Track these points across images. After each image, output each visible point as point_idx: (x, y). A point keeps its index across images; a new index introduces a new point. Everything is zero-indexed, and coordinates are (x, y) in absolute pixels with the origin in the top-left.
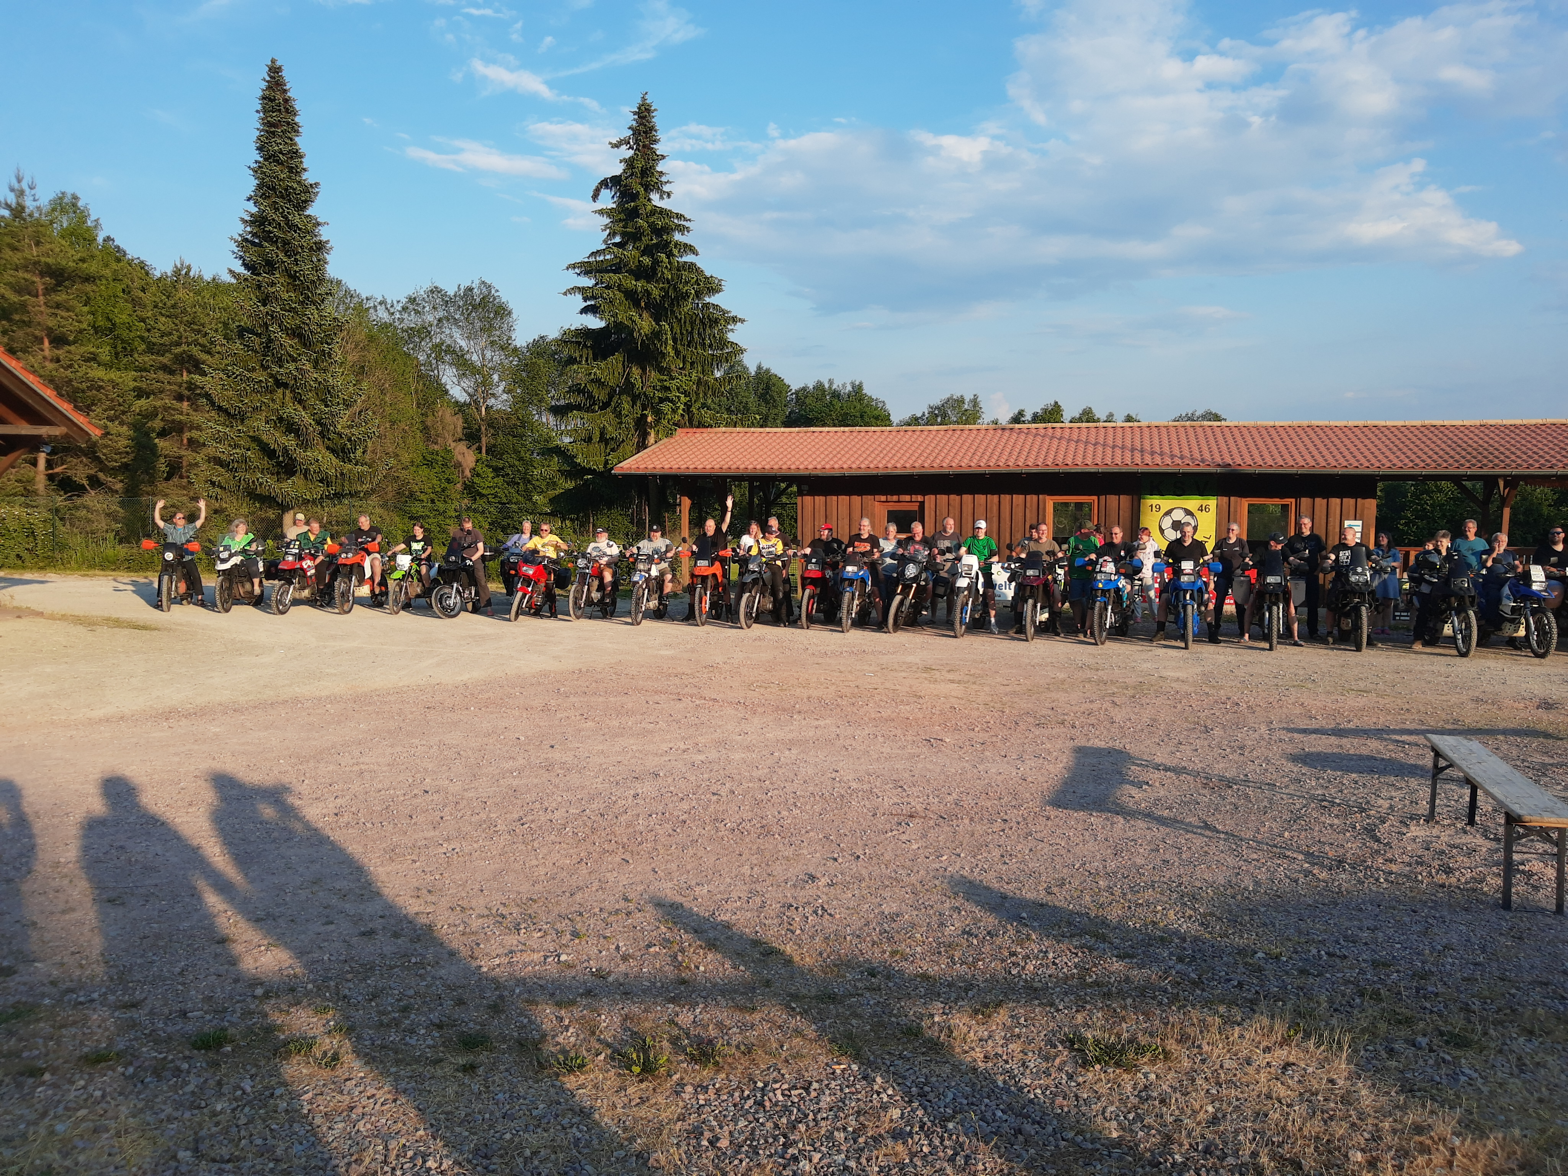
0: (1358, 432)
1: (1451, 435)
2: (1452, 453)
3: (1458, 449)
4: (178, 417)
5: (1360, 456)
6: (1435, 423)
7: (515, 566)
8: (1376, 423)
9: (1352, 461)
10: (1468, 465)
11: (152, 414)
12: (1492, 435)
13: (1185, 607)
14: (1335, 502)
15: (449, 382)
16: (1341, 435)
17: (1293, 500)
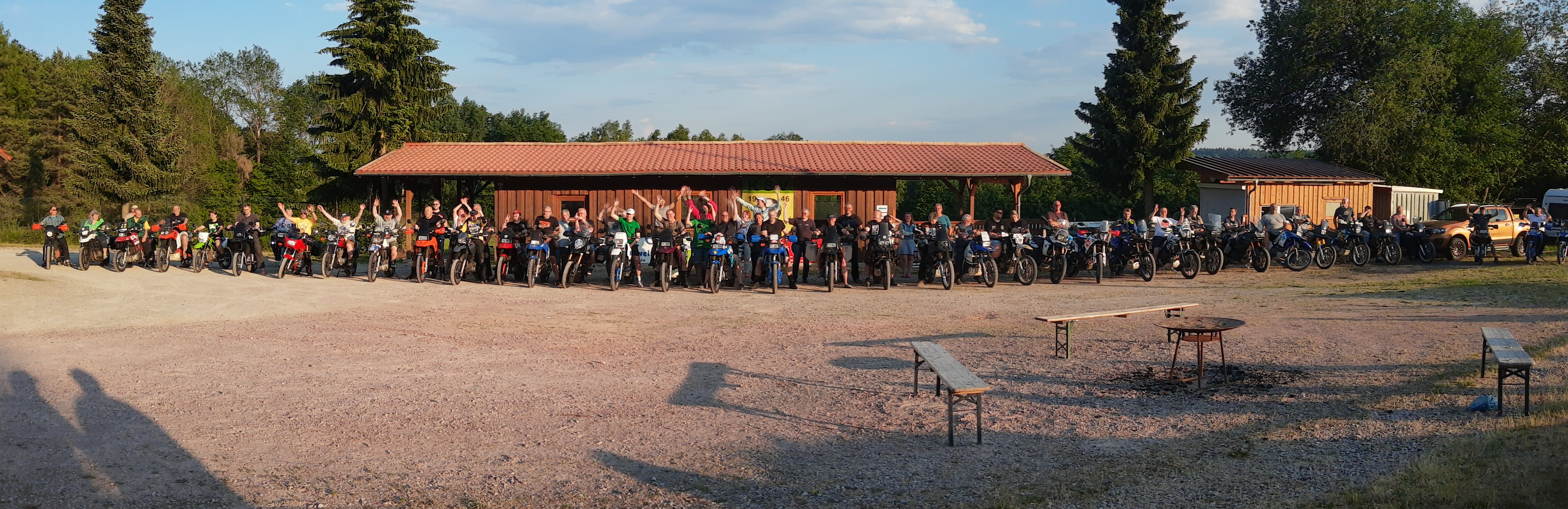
0: (884, 148)
1: (938, 151)
2: (939, 162)
3: (943, 160)
4: (55, 146)
5: (884, 164)
6: (929, 143)
7: (283, 240)
9: (880, 167)
10: (947, 170)
11: (39, 145)
12: (961, 152)
13: (772, 265)
14: (870, 193)
15: (235, 115)
16: (873, 150)
17: (843, 193)
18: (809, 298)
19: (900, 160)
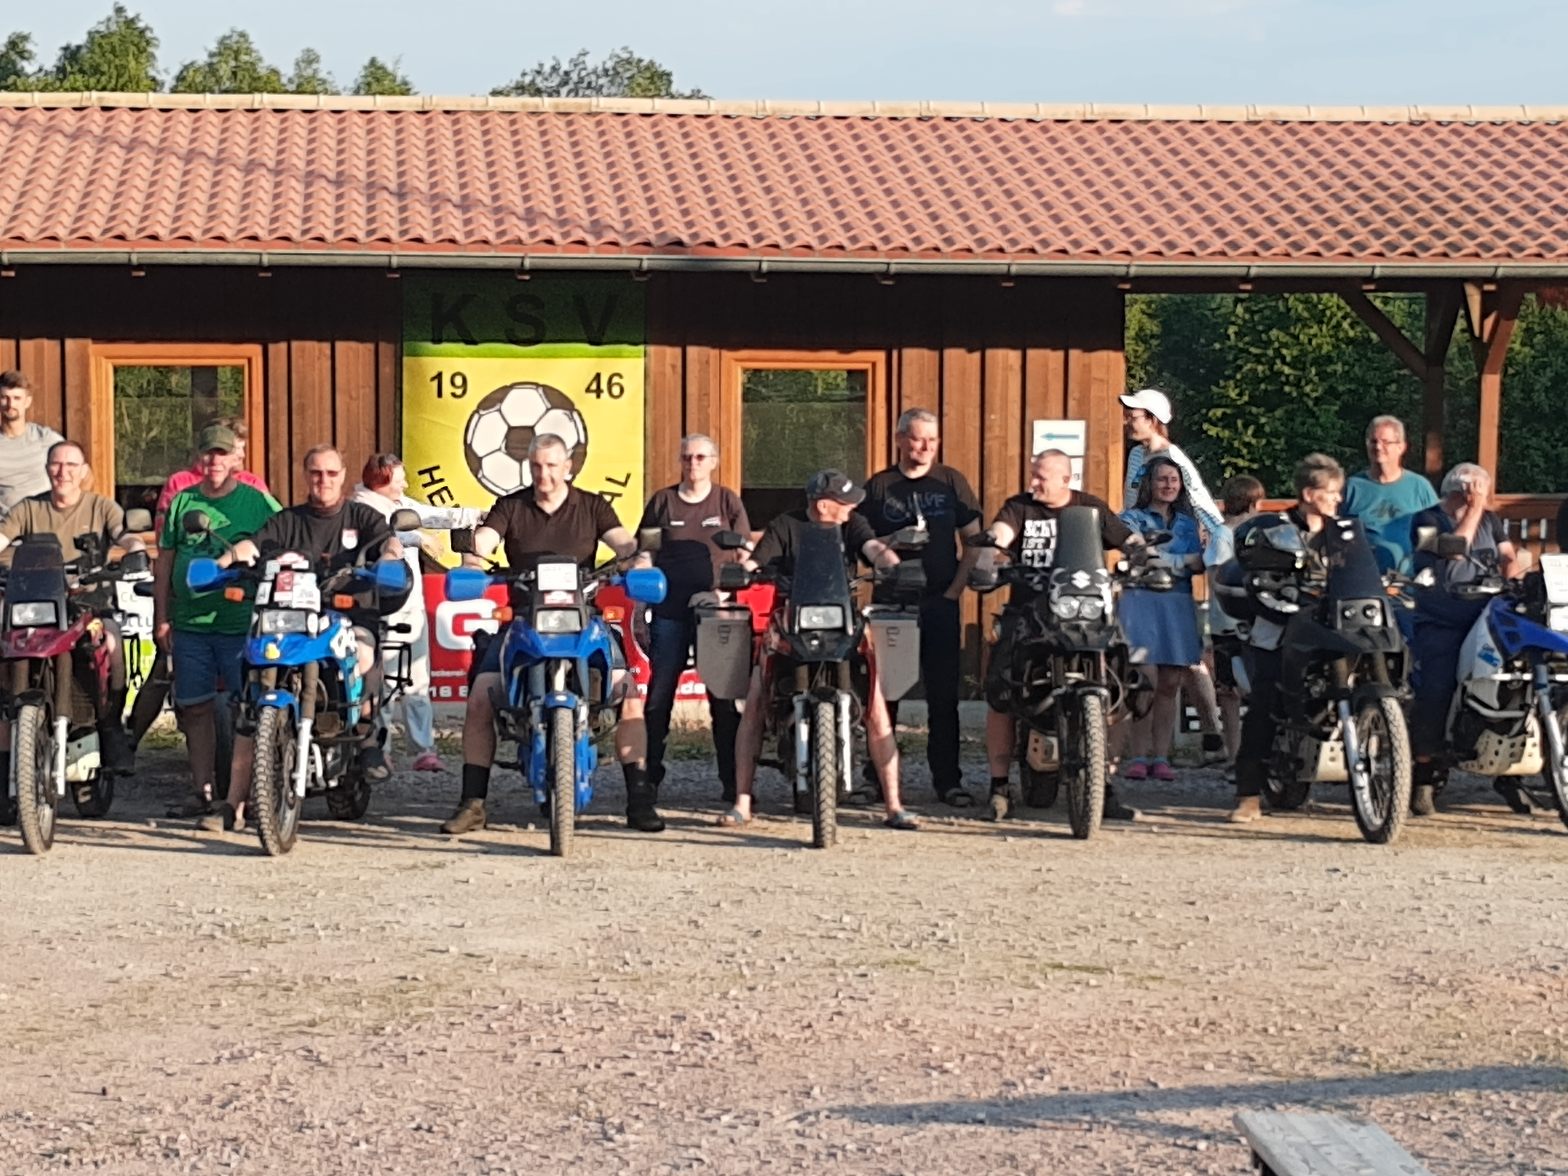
0: (1068, 140)
1: (1329, 152)
3: (1351, 196)
5: (1072, 218)
6: (1285, 112)
8: (1118, 110)
9: (1051, 230)
10: (1376, 245)
12: (1442, 153)
13: (549, 716)
14: (1005, 360)
17: (880, 357)
18: (721, 877)
19: (1143, 195)
